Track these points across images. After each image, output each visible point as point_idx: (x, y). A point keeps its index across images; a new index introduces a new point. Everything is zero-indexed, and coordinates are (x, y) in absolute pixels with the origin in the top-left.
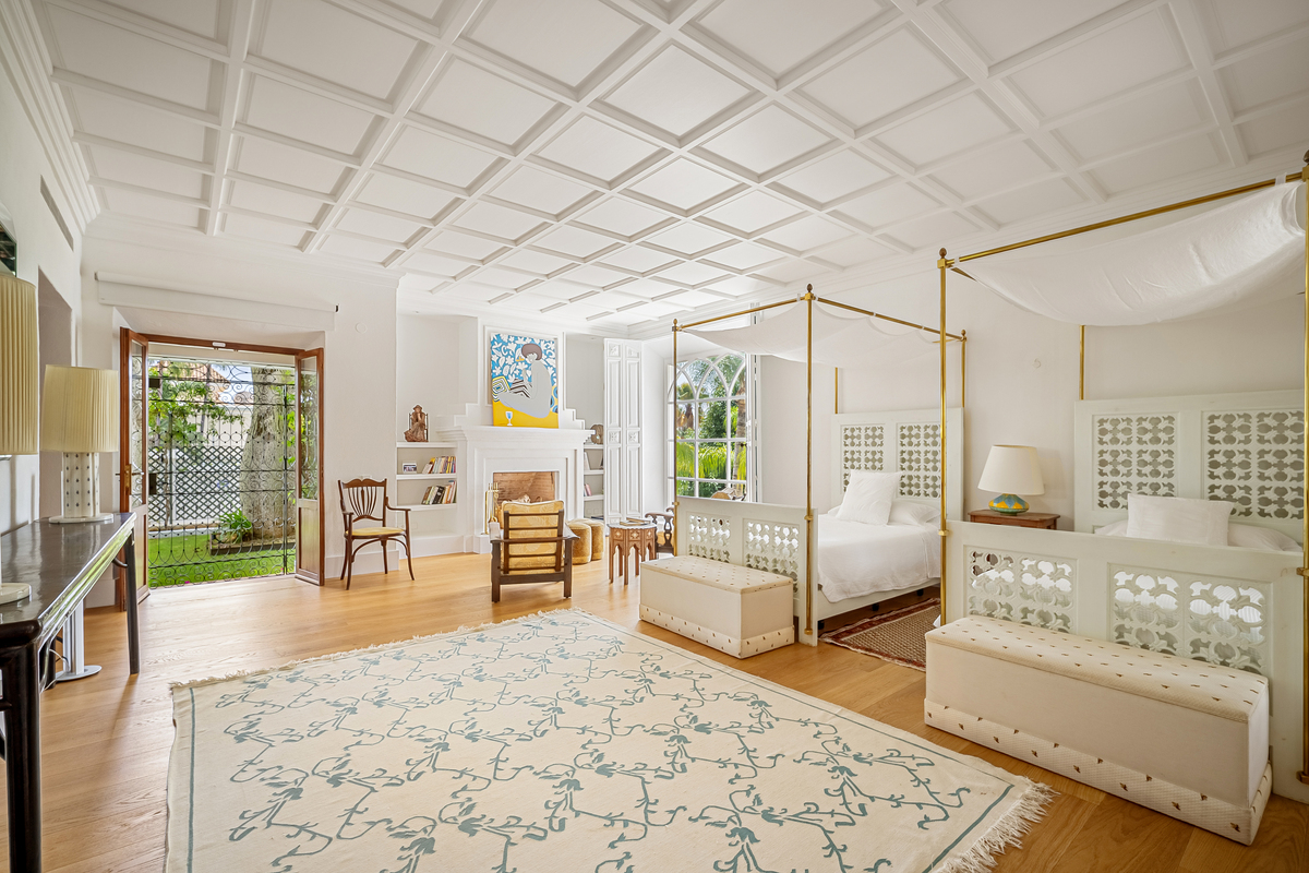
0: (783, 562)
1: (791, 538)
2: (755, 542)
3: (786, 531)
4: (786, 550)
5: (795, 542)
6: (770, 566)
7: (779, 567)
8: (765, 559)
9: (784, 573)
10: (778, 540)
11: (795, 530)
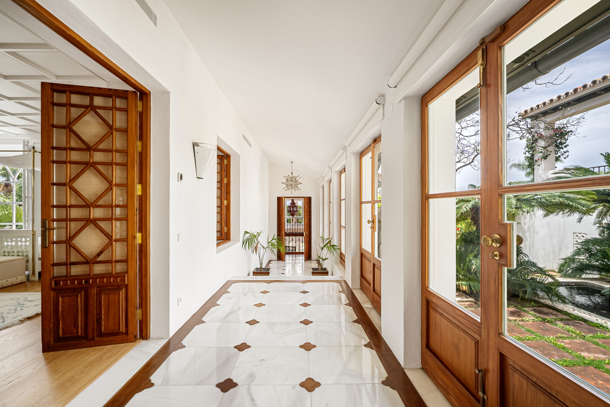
0: (22, 252)
1: (26, 242)
2: (7, 246)
3: (24, 239)
4: (23, 247)
5: (28, 243)
6: (16, 254)
7: (20, 254)
8: (13, 252)
9: (23, 256)
10: (19, 243)
11: (28, 239)
